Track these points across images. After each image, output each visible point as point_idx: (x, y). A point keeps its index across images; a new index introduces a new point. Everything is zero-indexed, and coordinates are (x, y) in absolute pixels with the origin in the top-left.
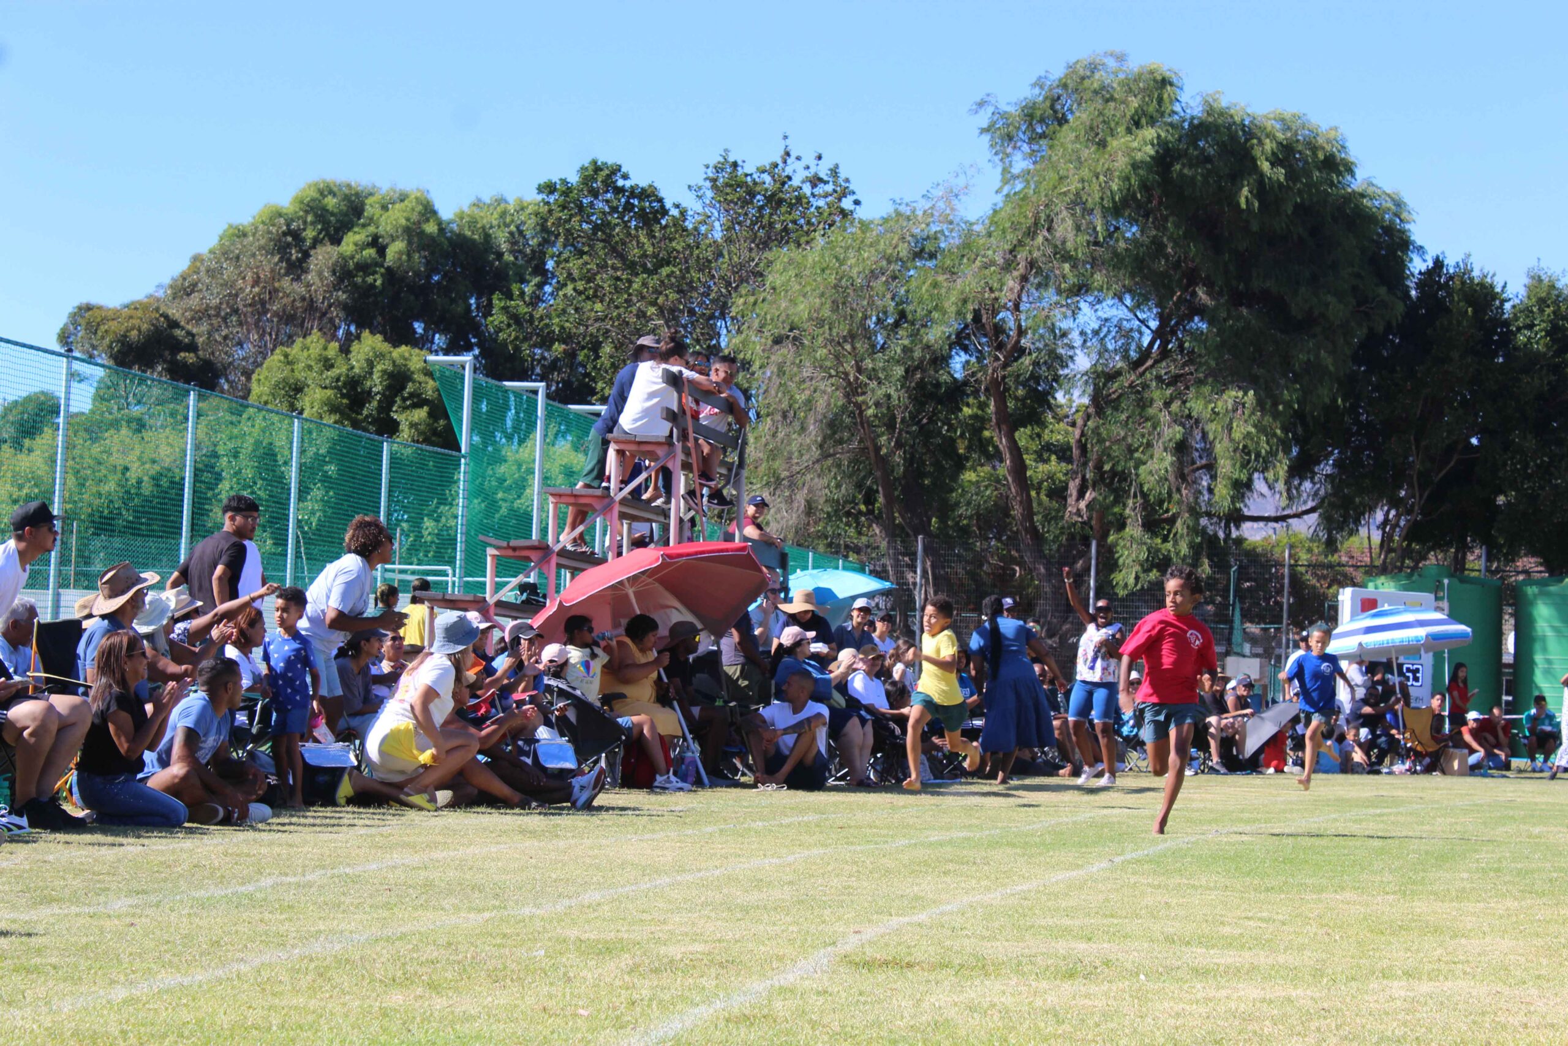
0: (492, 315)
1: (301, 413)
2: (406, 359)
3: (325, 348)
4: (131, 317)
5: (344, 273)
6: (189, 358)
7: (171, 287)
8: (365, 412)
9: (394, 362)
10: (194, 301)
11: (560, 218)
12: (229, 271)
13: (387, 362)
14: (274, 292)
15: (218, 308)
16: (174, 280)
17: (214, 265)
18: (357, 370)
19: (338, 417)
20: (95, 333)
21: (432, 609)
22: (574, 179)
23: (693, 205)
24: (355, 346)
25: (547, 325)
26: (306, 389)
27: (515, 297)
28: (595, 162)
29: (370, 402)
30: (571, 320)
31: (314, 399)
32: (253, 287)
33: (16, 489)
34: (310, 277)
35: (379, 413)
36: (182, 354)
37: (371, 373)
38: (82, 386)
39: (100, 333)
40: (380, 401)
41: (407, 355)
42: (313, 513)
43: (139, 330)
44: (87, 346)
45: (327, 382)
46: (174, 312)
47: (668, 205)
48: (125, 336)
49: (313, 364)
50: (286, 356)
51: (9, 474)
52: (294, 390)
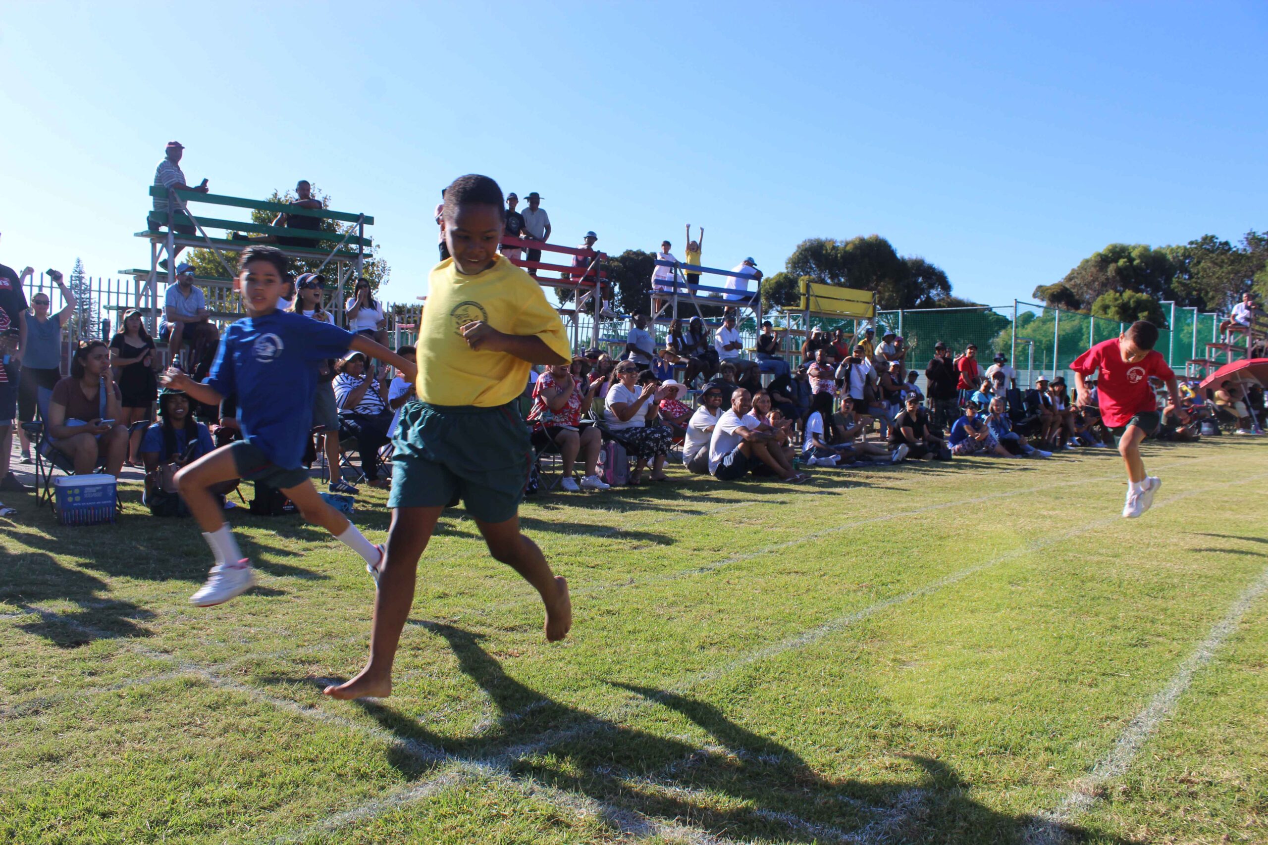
1: (1109, 313)
2: (1140, 297)
3: (1115, 295)
4: (1054, 288)
5: (1119, 271)
6: (1072, 299)
7: (1066, 279)
9: (1136, 298)
10: (1072, 282)
11: (1195, 252)
12: (1084, 272)
13: (1134, 298)
14: (1097, 278)
15: (1080, 284)
16: (1067, 276)
17: (1079, 271)
18: (1125, 301)
20: (1044, 293)
22: (1200, 240)
23: (1240, 247)
24: (1124, 294)
26: (1109, 308)
31: (1112, 311)
32: (1091, 277)
34: (1109, 274)
36: (1069, 298)
37: (1128, 302)
38: (1040, 308)
41: (1140, 295)
43: (1057, 291)
44: (1041, 297)
45: (1116, 305)
46: (1068, 286)
47: (1232, 246)
48: (1052, 293)
49: (1111, 300)
50: (1103, 298)
52: (1105, 308)
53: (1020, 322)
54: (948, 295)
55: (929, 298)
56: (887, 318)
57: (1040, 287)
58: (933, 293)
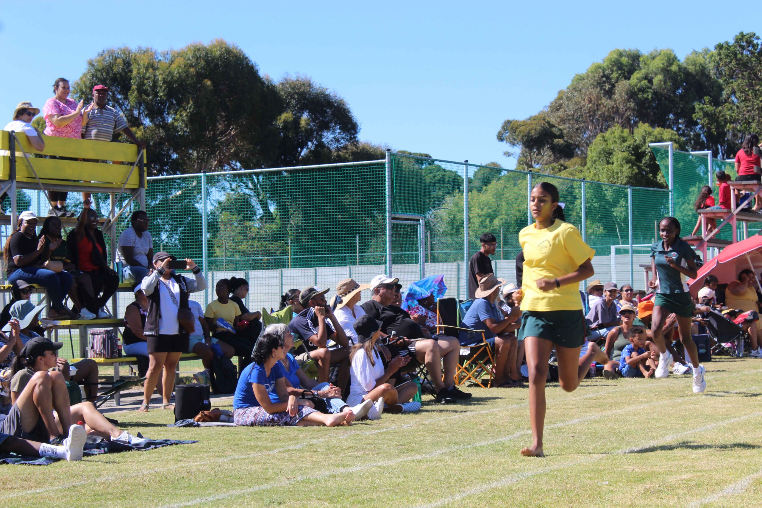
0: (695, 113)
1: (613, 164)
2: (661, 134)
3: (622, 132)
4: (532, 124)
5: (632, 94)
6: (561, 141)
7: (550, 107)
8: (643, 162)
9: (656, 137)
11: (726, 62)
12: (577, 97)
13: (652, 137)
14: (598, 105)
15: (573, 115)
16: (552, 103)
17: (569, 95)
18: (638, 142)
19: (630, 165)
20: (515, 133)
21: (647, 272)
24: (636, 130)
25: (723, 116)
26: (614, 153)
27: (706, 103)
28: (742, 33)
29: (645, 156)
30: (735, 112)
31: (618, 156)
32: (589, 104)
33: (480, 210)
34: (616, 96)
35: (651, 161)
36: (556, 141)
37: (645, 142)
38: (510, 157)
39: (517, 133)
40: (650, 156)
41: (662, 132)
42: (621, 213)
43: (535, 130)
44: (512, 139)
45: (624, 148)
46: (553, 120)
48: (529, 133)
49: (617, 140)
50: (603, 137)
51: (477, 204)
52: (608, 154)
53: (477, 183)
54: (353, 139)
55: (321, 145)
56: (253, 182)
57: (509, 122)
58: (328, 137)
